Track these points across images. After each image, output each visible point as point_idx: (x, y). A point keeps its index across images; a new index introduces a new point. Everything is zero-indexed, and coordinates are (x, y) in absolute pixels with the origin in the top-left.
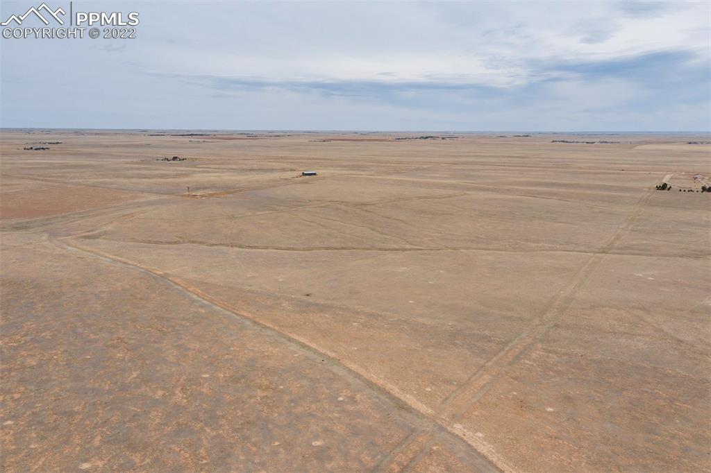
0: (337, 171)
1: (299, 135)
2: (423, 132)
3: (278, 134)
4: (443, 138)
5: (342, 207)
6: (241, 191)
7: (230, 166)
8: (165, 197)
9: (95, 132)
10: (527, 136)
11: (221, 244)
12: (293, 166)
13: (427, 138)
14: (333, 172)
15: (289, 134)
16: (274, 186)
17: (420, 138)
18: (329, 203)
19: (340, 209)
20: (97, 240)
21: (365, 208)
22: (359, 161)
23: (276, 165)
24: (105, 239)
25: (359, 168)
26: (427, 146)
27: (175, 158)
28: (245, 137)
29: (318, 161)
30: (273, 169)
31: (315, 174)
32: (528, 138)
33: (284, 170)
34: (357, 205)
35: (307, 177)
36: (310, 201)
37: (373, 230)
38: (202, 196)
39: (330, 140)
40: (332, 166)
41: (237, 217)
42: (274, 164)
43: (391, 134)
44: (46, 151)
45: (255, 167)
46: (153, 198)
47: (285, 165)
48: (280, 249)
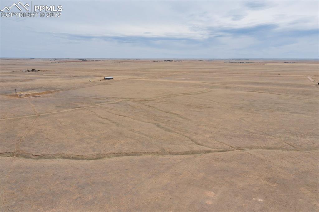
0: (126, 77)
1: (107, 60)
4: (175, 61)
5: (130, 103)
6: (59, 91)
7: (63, 74)
10: (211, 60)
12: (101, 74)
13: (167, 61)
14: (123, 77)
15: (103, 60)
16: (83, 87)
17: (165, 61)
18: (120, 100)
19: (129, 105)
21: (148, 104)
22: (137, 71)
23: (91, 74)
25: (138, 75)
26: (169, 64)
27: (33, 70)
28: (81, 61)
29: (115, 71)
30: (88, 76)
31: (112, 78)
33: (95, 76)
34: (141, 101)
35: (107, 80)
36: (107, 98)
37: (158, 126)
38: (27, 95)
39: (122, 62)
40: (123, 74)
41: (43, 116)
42: (90, 73)
43: (150, 59)
45: (78, 75)
47: (96, 74)
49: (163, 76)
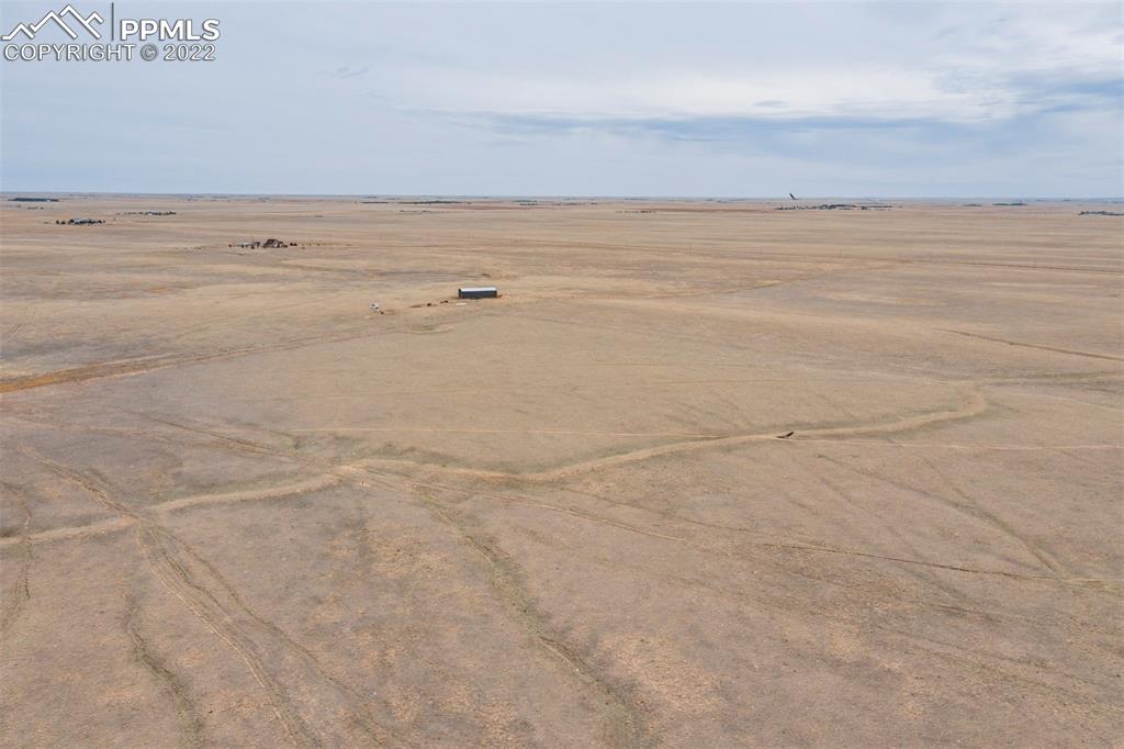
1: (610, 203)
2: (826, 199)
3: (574, 201)
4: (863, 208)
10: (1021, 204)
13: (833, 207)
15: (596, 202)
17: (821, 208)
26: (832, 221)
27: (270, 242)
28: (517, 205)
32: (1022, 207)
39: (655, 210)
43: (769, 202)
49: (767, 279)
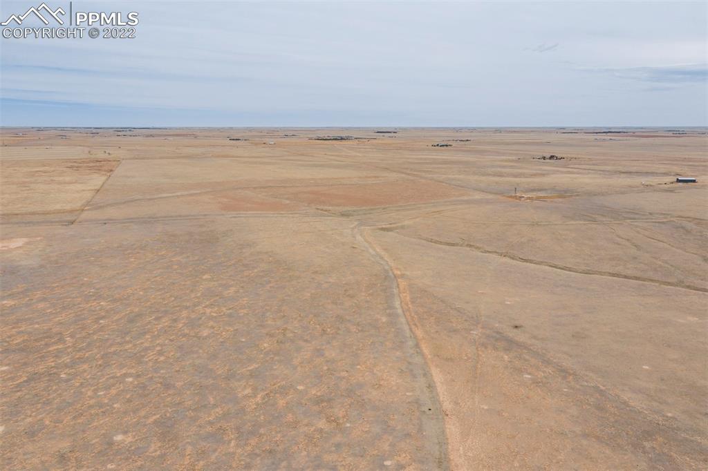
6: (578, 196)
8: (490, 197)
9: (513, 130)
11: (496, 252)
18: (674, 219)
19: (684, 228)
20: (390, 233)
24: (398, 233)
27: (552, 157)
31: (694, 181)
35: (680, 184)
36: (651, 214)
38: (529, 198)
41: (542, 225)
44: (449, 148)
46: (478, 196)
48: (556, 267)
